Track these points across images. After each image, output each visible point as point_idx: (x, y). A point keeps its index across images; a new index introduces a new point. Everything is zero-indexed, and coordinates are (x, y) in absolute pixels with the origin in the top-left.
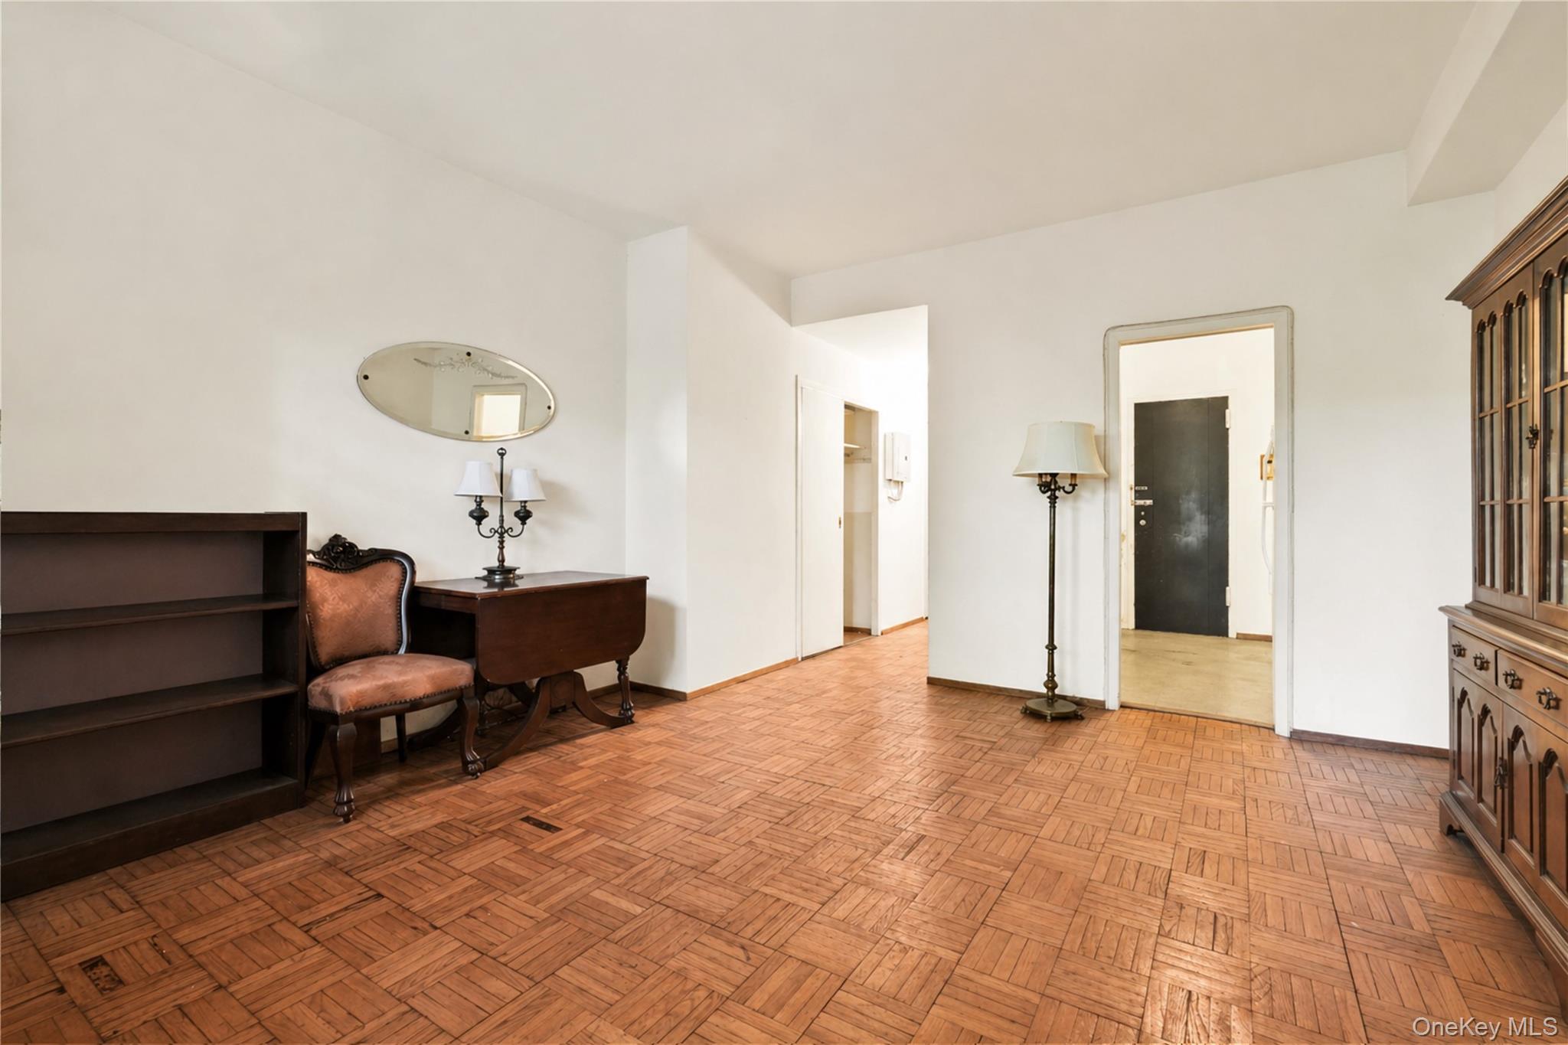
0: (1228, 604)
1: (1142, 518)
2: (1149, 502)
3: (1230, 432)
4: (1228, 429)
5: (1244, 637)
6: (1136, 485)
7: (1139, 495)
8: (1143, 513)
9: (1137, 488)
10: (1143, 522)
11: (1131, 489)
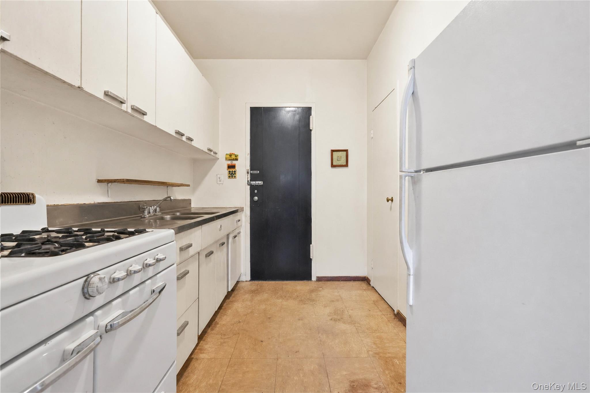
0: (311, 258)
1: (256, 195)
2: (260, 183)
3: (312, 132)
4: (311, 130)
5: (319, 279)
6: (251, 170)
7: (253, 177)
8: (256, 191)
9: (252, 172)
10: (256, 198)
11: (248, 173)
